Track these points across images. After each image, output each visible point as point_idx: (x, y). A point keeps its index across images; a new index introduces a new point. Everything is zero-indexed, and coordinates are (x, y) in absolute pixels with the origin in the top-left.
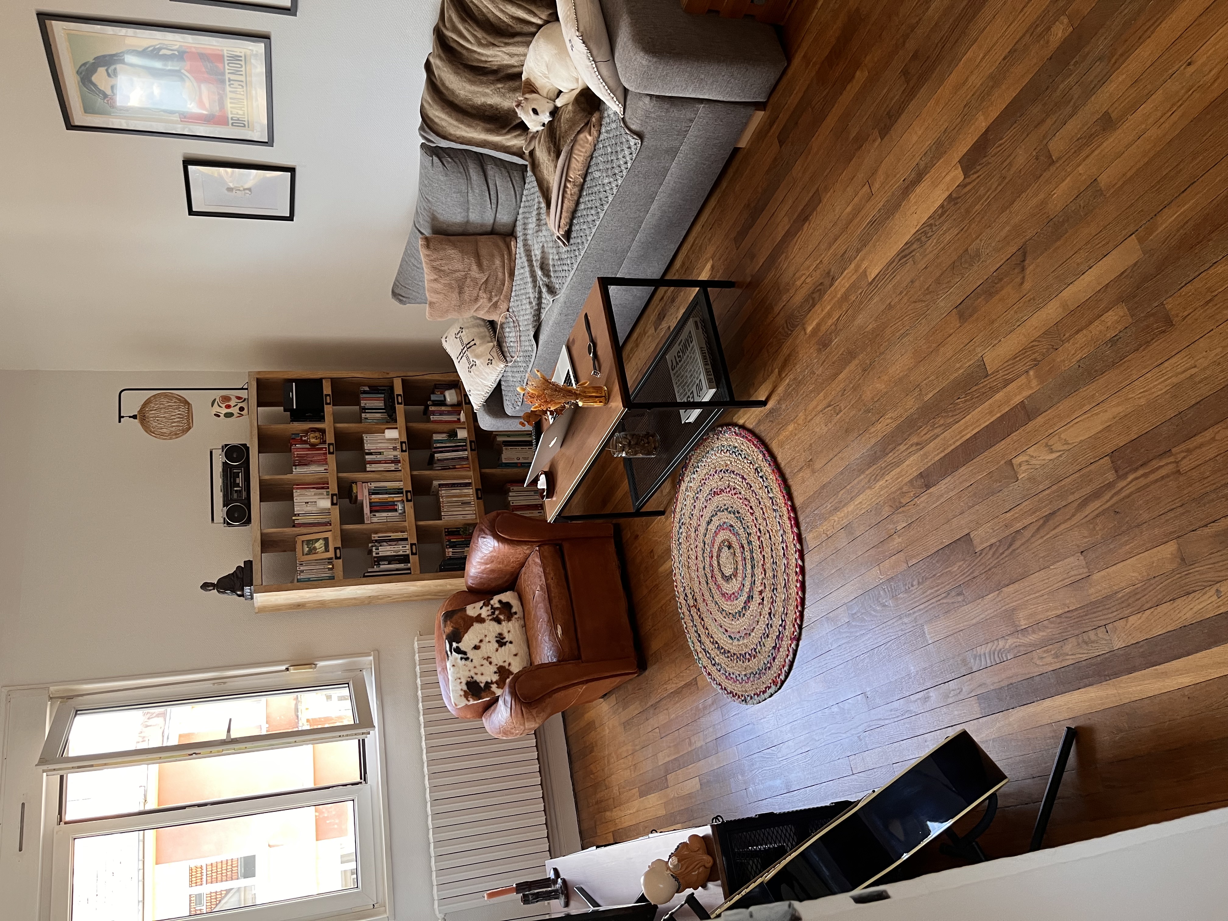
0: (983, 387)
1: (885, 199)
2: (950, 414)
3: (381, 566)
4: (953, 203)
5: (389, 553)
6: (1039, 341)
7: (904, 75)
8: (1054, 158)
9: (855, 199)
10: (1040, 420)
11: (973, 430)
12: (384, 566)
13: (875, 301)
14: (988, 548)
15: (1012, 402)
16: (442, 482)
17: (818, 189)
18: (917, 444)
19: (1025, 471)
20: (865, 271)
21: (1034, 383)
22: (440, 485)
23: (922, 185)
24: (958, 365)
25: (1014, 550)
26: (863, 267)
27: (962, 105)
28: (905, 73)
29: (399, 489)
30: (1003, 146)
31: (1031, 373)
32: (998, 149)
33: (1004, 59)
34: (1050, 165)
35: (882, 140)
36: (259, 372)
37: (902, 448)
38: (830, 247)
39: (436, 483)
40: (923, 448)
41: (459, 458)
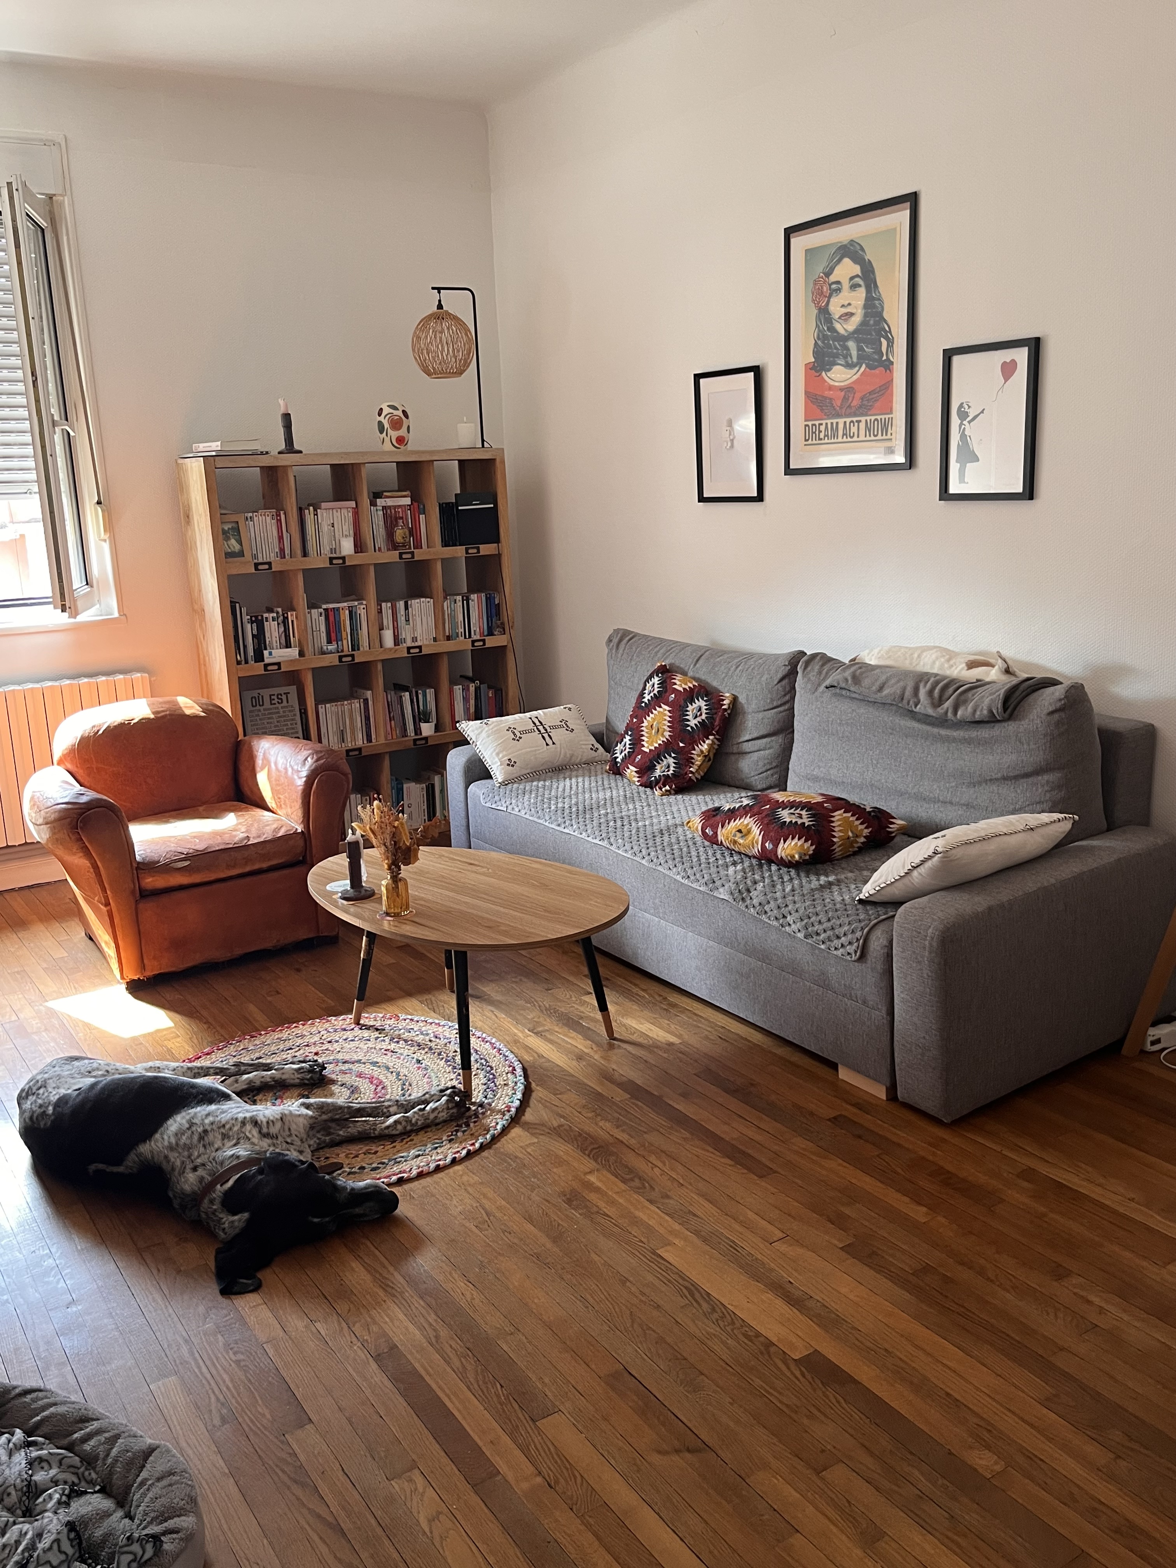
0: (519, 1418)
1: (766, 1260)
2: (480, 1377)
3: (249, 626)
4: (762, 1348)
5: (267, 635)
6: (582, 1484)
7: (924, 1268)
8: (824, 1473)
9: (764, 1223)
10: (475, 1500)
11: (459, 1410)
12: (250, 630)
13: (632, 1261)
14: (291, 1452)
15: (498, 1459)
16: (370, 703)
17: (776, 1172)
18: (437, 1337)
19: (402, 1489)
20: (669, 1244)
21: (525, 1485)
22: (366, 701)
23: (785, 1307)
24: (547, 1380)
25: (289, 1488)
26: (676, 1241)
27: (887, 1346)
28: (927, 1269)
29: (358, 645)
30: (837, 1405)
31: (539, 1479)
32: (834, 1401)
33: (948, 1394)
34: (815, 1470)
35: (841, 1248)
36: (503, 462)
37: (432, 1318)
38: (702, 1196)
39: (369, 694)
40: (431, 1344)
41: (405, 724)
